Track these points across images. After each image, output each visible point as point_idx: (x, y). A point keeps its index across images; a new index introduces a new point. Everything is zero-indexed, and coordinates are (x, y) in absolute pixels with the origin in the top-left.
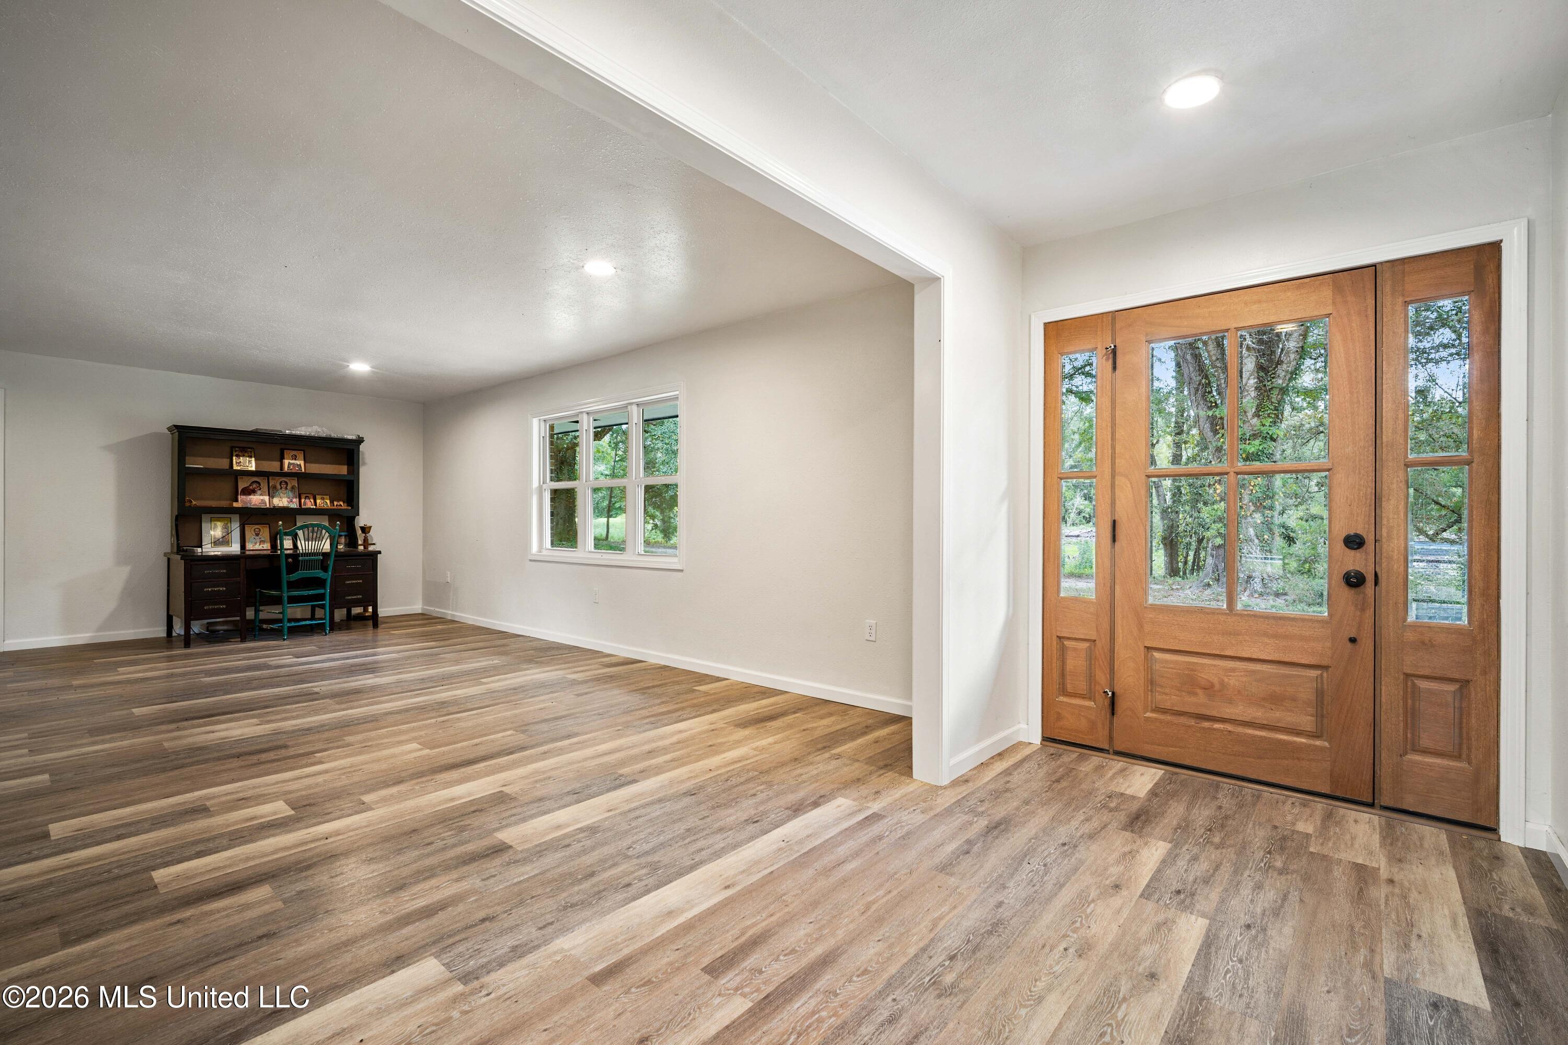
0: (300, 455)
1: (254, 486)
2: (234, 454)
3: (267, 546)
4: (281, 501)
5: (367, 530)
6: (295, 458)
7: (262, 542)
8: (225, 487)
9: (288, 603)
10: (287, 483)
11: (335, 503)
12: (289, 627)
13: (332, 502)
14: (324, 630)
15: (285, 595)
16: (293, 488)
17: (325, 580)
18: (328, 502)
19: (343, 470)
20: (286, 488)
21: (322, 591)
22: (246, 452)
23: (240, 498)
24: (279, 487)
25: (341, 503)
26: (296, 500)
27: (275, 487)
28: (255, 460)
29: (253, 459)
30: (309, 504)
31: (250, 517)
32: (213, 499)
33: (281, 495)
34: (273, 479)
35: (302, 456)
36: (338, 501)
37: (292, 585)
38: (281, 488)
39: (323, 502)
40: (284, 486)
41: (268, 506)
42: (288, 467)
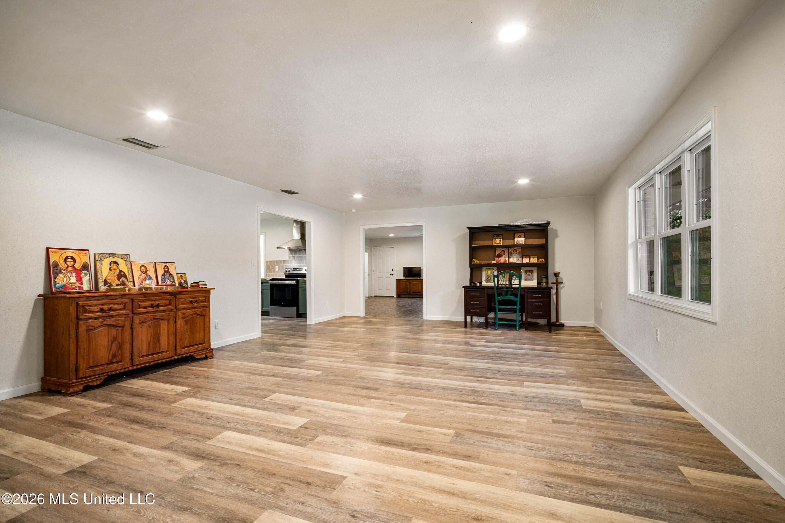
0: (522, 235)
1: (502, 253)
2: (494, 238)
3: (508, 283)
4: (514, 260)
5: (557, 275)
6: (520, 237)
7: (506, 280)
8: (490, 253)
9: (499, 312)
10: (516, 250)
11: (540, 260)
12: (499, 324)
13: (538, 259)
14: (516, 328)
15: (497, 307)
16: (519, 253)
17: (517, 301)
18: (536, 259)
19: (543, 241)
20: (516, 253)
21: (515, 307)
22: (499, 236)
23: (496, 259)
24: (513, 253)
25: (543, 260)
26: (520, 259)
27: (511, 253)
28: (503, 240)
29: (501, 240)
30: (526, 261)
31: (502, 268)
32: (487, 260)
33: (514, 256)
34: (511, 249)
35: (523, 236)
36: (542, 259)
37: (501, 303)
38: (514, 253)
39: (534, 260)
40: (515, 252)
41: (507, 262)
42: (517, 242)
